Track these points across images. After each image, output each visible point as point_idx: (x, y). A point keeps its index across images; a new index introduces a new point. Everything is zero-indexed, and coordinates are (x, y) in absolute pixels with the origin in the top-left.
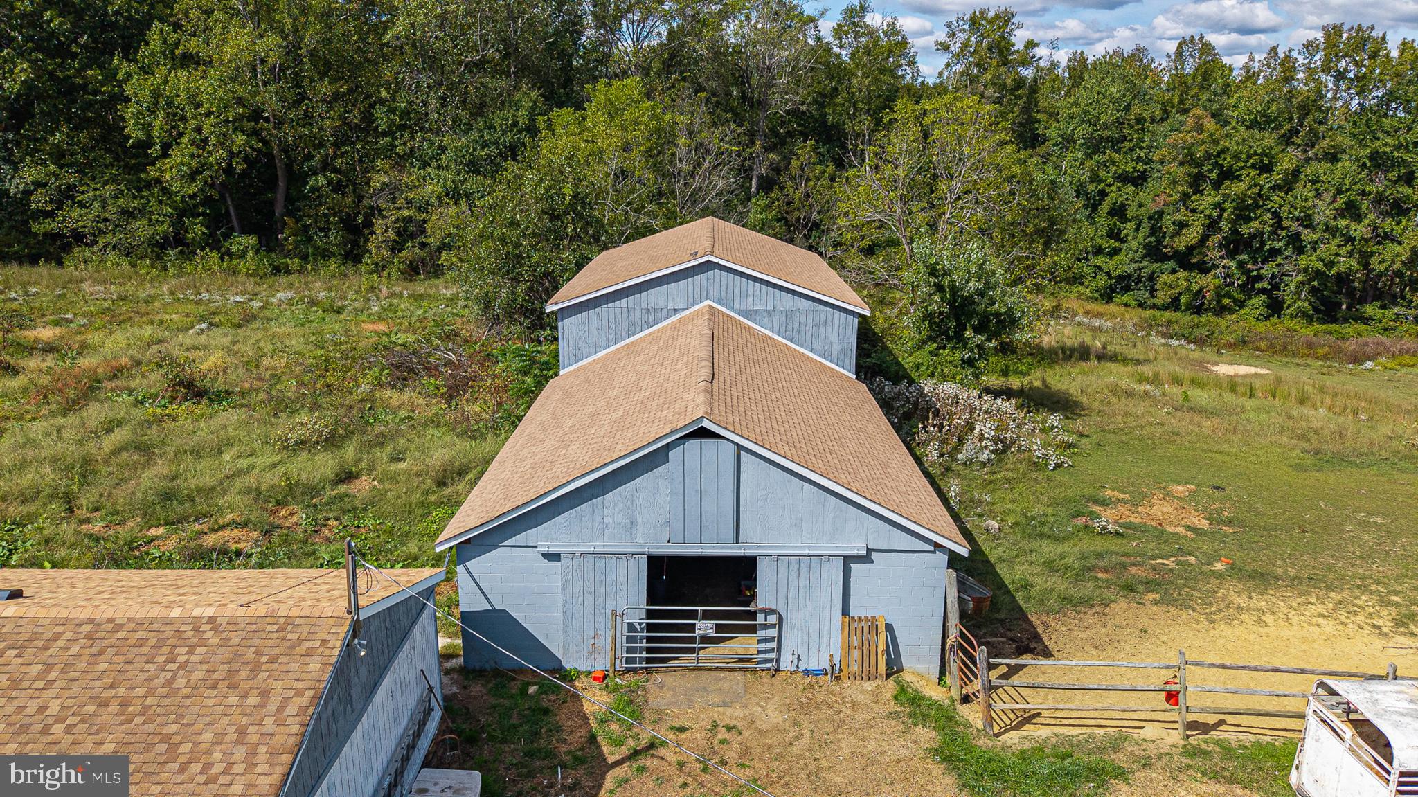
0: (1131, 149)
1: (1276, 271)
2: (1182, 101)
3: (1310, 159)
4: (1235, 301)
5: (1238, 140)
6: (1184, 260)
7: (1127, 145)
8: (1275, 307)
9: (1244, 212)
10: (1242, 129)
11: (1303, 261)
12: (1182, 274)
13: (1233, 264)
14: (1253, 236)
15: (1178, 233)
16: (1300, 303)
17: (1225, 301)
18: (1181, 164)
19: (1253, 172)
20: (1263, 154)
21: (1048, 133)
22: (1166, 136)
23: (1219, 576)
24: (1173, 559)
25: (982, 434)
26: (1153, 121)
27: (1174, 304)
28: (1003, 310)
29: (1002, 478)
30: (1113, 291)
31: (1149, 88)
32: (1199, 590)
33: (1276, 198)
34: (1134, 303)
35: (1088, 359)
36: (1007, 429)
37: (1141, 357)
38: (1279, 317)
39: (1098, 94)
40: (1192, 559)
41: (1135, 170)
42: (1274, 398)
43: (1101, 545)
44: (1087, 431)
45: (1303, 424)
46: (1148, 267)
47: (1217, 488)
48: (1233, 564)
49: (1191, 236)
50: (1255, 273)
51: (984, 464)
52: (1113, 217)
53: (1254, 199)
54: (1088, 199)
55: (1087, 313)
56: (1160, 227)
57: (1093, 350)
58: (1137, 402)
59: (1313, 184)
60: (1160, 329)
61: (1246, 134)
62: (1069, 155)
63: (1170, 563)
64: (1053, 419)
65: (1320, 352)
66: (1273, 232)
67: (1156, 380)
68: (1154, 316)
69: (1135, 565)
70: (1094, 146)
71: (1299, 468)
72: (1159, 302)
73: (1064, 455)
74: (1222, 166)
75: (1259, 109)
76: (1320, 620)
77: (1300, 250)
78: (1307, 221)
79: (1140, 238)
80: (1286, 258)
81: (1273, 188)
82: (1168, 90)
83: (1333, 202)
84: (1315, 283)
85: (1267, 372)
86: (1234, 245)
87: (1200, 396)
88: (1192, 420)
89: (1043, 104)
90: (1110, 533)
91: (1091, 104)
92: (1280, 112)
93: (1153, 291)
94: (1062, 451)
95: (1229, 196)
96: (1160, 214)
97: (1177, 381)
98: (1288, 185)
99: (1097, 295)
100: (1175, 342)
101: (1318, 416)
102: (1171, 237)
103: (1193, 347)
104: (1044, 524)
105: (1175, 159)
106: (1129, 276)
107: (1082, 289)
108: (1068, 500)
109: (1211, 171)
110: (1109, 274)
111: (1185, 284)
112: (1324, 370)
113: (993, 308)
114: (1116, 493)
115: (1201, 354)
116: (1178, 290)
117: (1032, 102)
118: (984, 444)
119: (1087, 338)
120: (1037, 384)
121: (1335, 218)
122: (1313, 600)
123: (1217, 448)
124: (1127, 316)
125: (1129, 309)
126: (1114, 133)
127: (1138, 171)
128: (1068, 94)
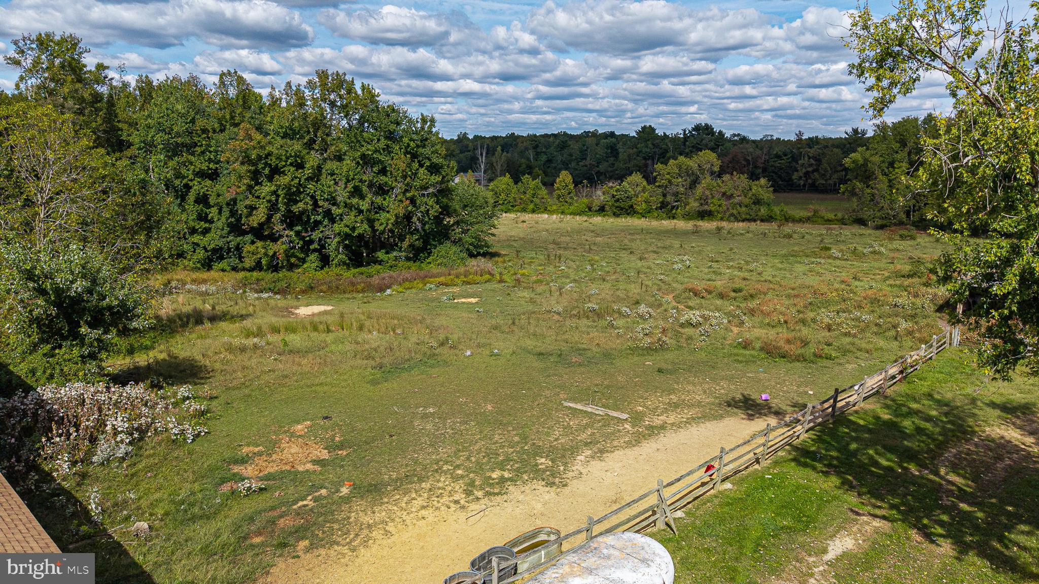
0: (203, 153)
1: (320, 235)
2: (232, 118)
3: (326, 159)
4: (299, 259)
5: (277, 146)
6: (259, 233)
7: (198, 149)
8: (325, 261)
9: (292, 197)
10: (278, 138)
11: (337, 227)
12: (259, 244)
13: (292, 233)
14: (302, 213)
15: (250, 214)
16: (340, 256)
17: (293, 260)
18: (242, 163)
19: (292, 169)
20: (296, 156)
21: (131, 139)
22: (226, 143)
23: (347, 500)
24: (310, 498)
25: (115, 429)
26: (214, 131)
27: (258, 266)
28: (116, 303)
29: (145, 467)
30: (211, 260)
31: (206, 107)
32: (337, 521)
33: (311, 186)
34: (228, 268)
35: (202, 323)
36: (140, 416)
37: (244, 312)
38: (329, 268)
39: (167, 109)
40: (324, 492)
41: (209, 169)
42: (343, 330)
43: (249, 506)
44: (215, 393)
45: (367, 346)
46: (233, 240)
47: (326, 418)
48: (353, 485)
49: (259, 216)
50: (308, 238)
51: (123, 459)
52: (199, 205)
53: (297, 187)
54: (176, 191)
55: (194, 281)
56: (237, 211)
57: (205, 314)
58: (249, 355)
59: (332, 176)
60: (252, 286)
61: (282, 142)
62: (153, 158)
63: (308, 502)
64: (183, 390)
65: (359, 287)
66: (314, 209)
67: (259, 333)
68: (246, 277)
69: (281, 517)
70: (174, 151)
71: (374, 382)
72: (247, 265)
73: (200, 424)
74: (270, 165)
75: (287, 124)
76: (423, 512)
77: (333, 220)
78: (333, 201)
79: (223, 219)
80: (325, 226)
81: (308, 179)
82: (221, 109)
83: (346, 187)
84: (347, 242)
85: (332, 308)
86: (291, 220)
87: (295, 340)
88: (294, 362)
89: (121, 115)
90: (255, 491)
91: (162, 117)
92: (301, 128)
93: (241, 258)
94: (197, 420)
95: (280, 186)
96: (235, 201)
97: (275, 330)
98: (316, 176)
99: (199, 265)
100: (265, 295)
101: (373, 338)
102: (246, 217)
103: (278, 296)
104: (192, 505)
105: (237, 160)
106: (221, 248)
107: (186, 262)
108: (211, 469)
109: (264, 168)
110: (205, 248)
111: (263, 251)
112: (365, 300)
113: (104, 303)
114: (251, 448)
115: (285, 301)
116: (259, 256)
117: (111, 114)
118: (118, 439)
119: (198, 304)
120: (162, 356)
121: (349, 198)
122: (414, 495)
123: (317, 381)
124: (226, 279)
125: (226, 273)
126: (187, 140)
127: (211, 169)
128: (142, 108)
